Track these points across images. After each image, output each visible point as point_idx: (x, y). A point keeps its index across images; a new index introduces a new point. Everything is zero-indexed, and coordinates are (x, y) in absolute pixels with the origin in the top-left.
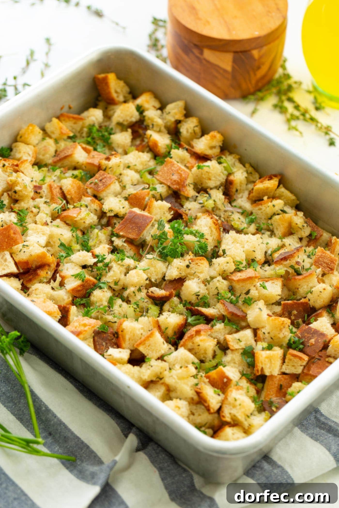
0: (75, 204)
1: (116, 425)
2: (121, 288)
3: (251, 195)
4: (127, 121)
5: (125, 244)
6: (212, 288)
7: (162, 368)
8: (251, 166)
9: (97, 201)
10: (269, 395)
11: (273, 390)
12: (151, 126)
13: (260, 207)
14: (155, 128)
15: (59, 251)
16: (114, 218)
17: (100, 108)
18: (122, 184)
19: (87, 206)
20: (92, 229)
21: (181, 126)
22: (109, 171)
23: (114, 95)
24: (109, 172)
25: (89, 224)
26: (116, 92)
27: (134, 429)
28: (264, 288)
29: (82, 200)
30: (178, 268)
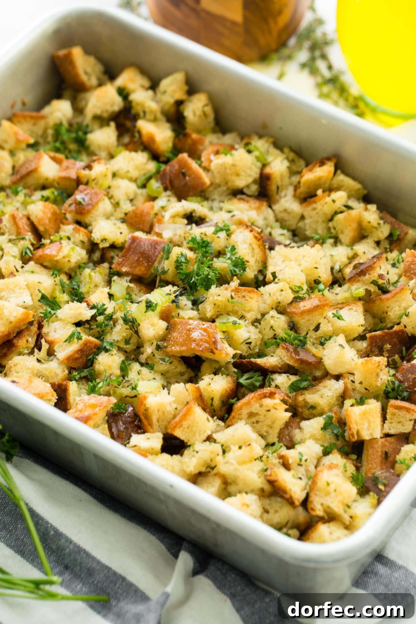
0: (52, 238)
1: (158, 542)
2: (135, 347)
3: (299, 191)
4: (107, 111)
5: (132, 285)
6: (265, 329)
7: (212, 452)
8: (292, 150)
9: (82, 229)
10: (371, 468)
11: (376, 461)
12: (142, 114)
13: (314, 205)
14: (148, 116)
15: (39, 306)
16: (110, 249)
17: (66, 99)
18: (114, 200)
19: (69, 238)
20: (81, 270)
21: (184, 108)
22: (93, 184)
23: (84, 78)
24: (94, 186)
25: (76, 263)
26: (86, 73)
27: (185, 544)
28: (338, 318)
29: (61, 230)
30: (215, 304)
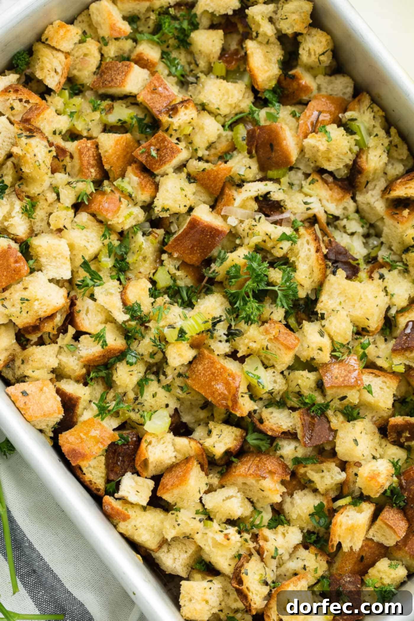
0: (115, 183)
2: (158, 362)
3: (387, 195)
10: (344, 567)
11: (350, 561)
12: (254, 34)
14: (259, 39)
18: (193, 146)
19: (130, 196)
20: (135, 233)
21: (301, 42)
25: (130, 227)
28: (369, 392)
29: (126, 176)
30: (248, 348)
